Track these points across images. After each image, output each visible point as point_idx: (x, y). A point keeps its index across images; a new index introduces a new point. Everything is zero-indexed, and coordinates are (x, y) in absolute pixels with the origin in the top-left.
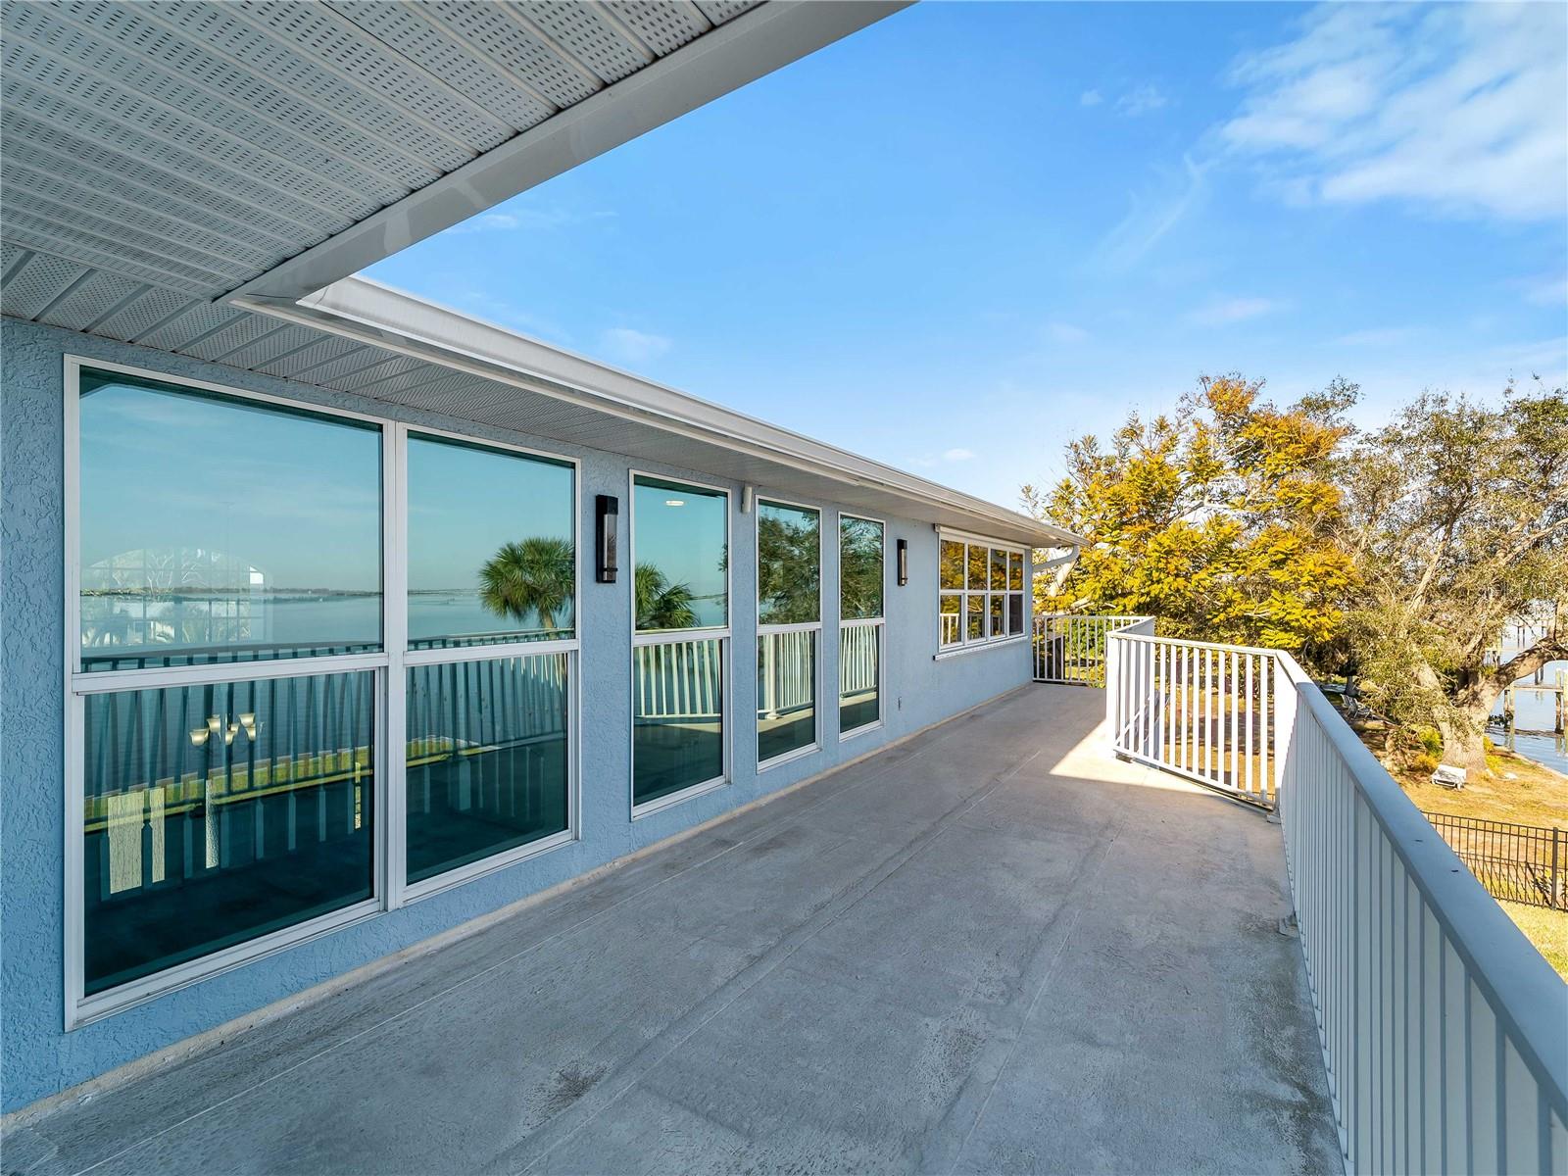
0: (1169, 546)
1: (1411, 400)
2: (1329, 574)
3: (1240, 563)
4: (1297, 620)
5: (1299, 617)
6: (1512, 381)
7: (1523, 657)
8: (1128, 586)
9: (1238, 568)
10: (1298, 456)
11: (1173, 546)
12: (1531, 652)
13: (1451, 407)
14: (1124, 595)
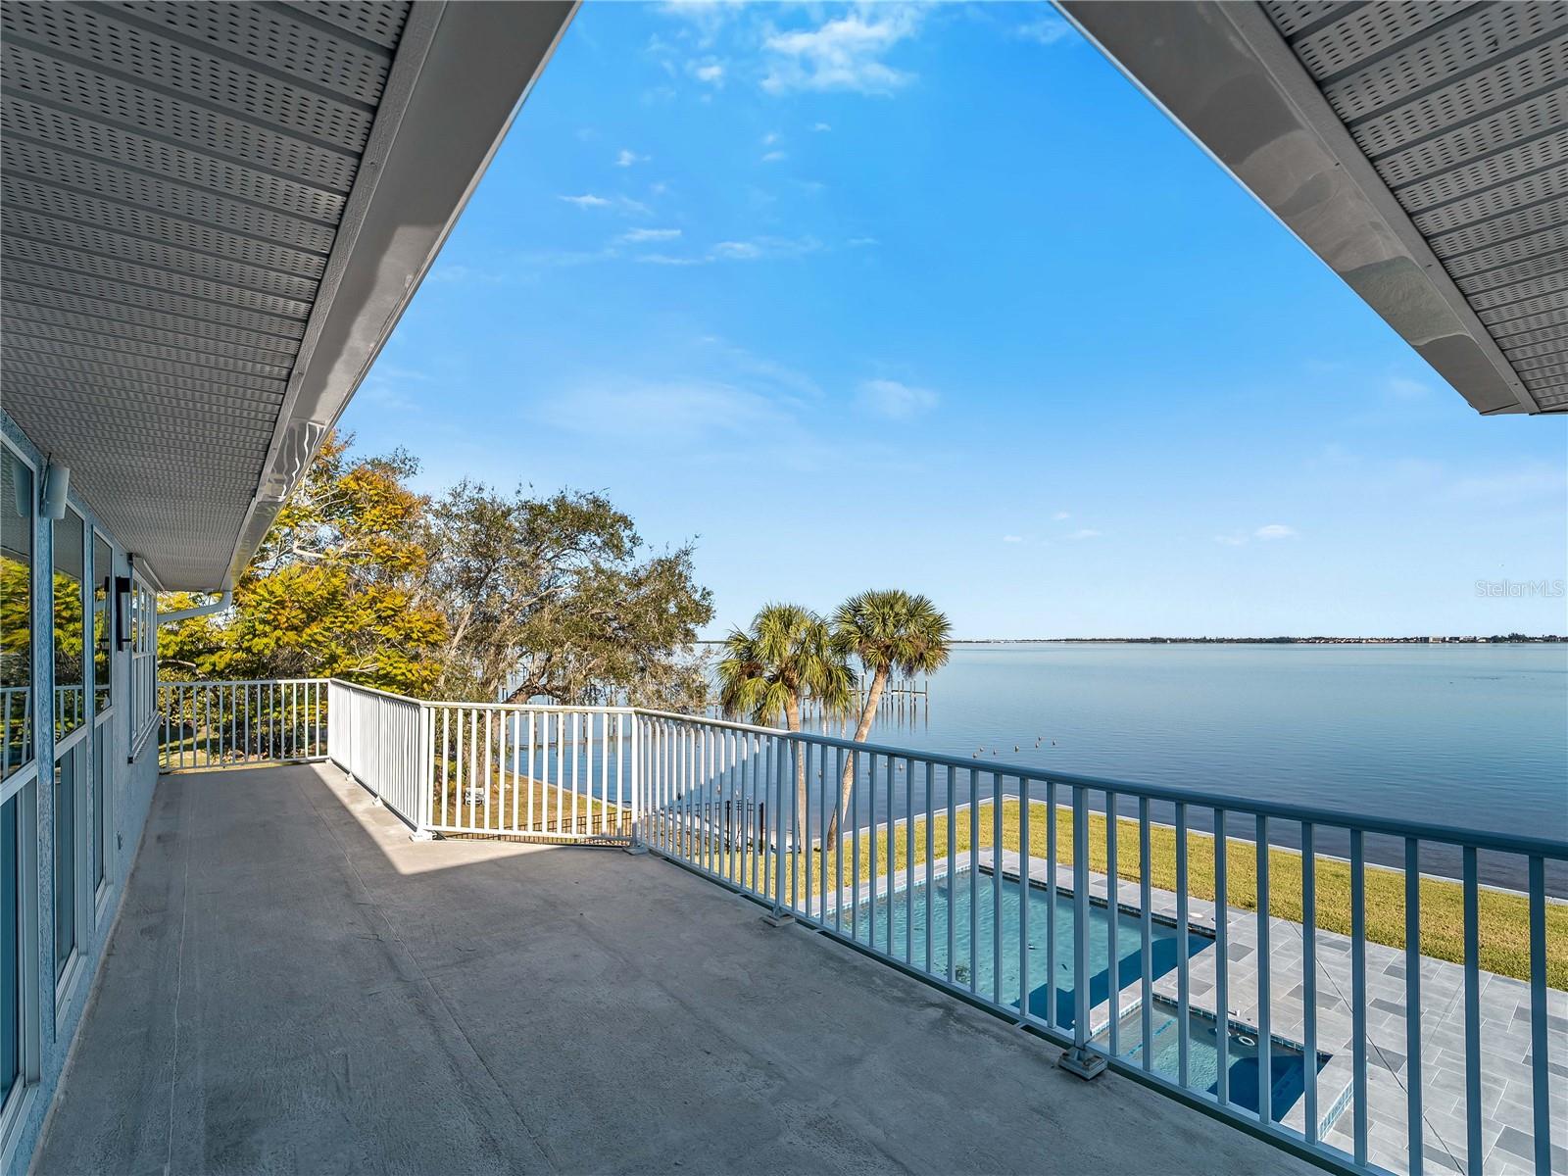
0: (281, 596)
1: (455, 483)
2: (431, 631)
3: (347, 617)
4: (403, 674)
5: (405, 671)
6: (520, 485)
7: (516, 694)
8: (214, 640)
9: (345, 622)
10: (396, 516)
11: (287, 597)
12: (520, 690)
13: (486, 496)
14: (211, 651)
